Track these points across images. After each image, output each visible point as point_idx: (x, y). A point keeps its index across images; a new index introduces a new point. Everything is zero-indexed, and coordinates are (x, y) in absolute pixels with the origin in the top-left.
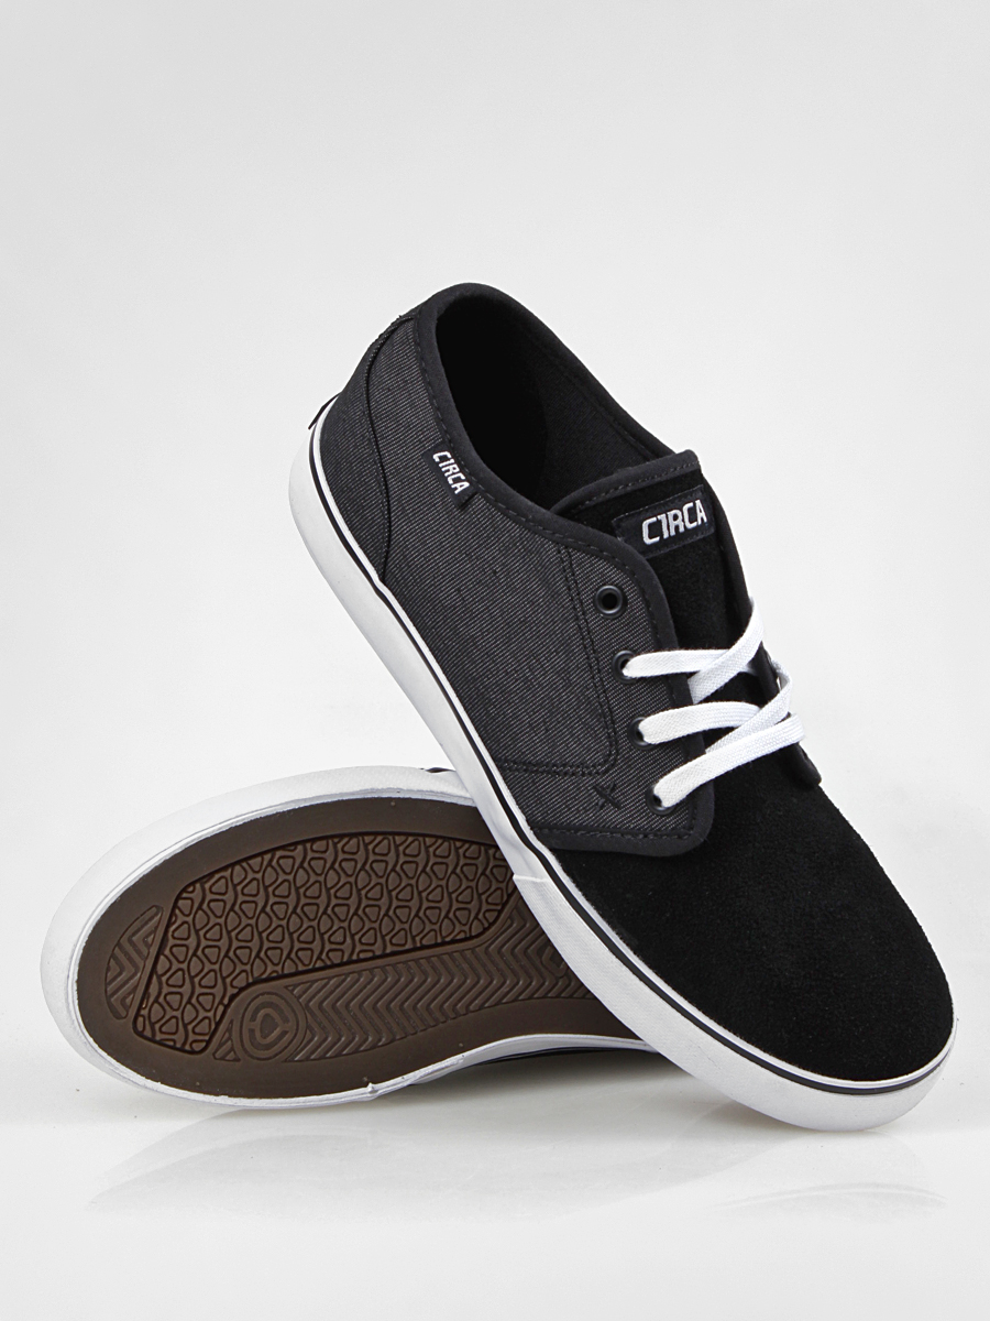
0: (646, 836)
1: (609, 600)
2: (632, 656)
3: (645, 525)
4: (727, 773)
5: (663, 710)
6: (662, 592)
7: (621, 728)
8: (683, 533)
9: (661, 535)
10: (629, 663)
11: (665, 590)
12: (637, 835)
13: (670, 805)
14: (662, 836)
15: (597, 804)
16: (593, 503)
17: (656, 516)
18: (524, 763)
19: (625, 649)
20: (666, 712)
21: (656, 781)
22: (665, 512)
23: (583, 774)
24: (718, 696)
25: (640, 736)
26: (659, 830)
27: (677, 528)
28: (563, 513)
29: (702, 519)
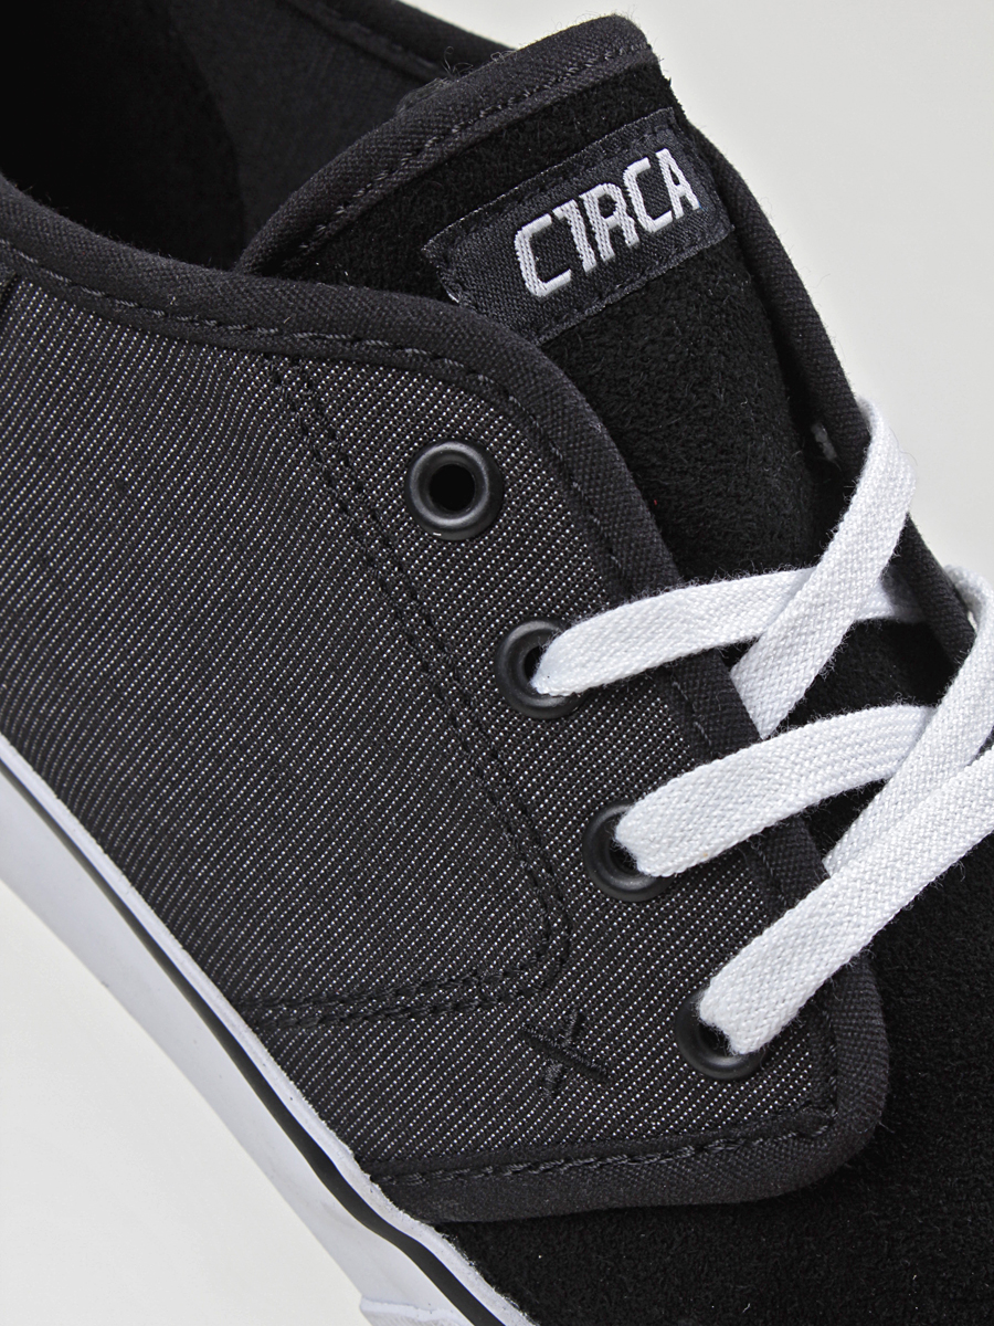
0: (700, 1148)
1: (451, 486)
2: (549, 636)
3: (522, 241)
4: (902, 915)
5: (675, 773)
6: (599, 427)
7: (563, 846)
8: (638, 250)
9: (574, 261)
10: (545, 658)
11: (606, 421)
12: (676, 1149)
13: (754, 1048)
14: (749, 1139)
15: (541, 1081)
16: (355, 209)
17: (549, 211)
18: (317, 1002)
19: (527, 618)
20: (687, 776)
21: (701, 981)
22: (575, 195)
23: (486, 1003)
24: (825, 698)
25: (624, 861)
26: (735, 1124)
27: (616, 235)
28: (270, 266)
29: (685, 203)
